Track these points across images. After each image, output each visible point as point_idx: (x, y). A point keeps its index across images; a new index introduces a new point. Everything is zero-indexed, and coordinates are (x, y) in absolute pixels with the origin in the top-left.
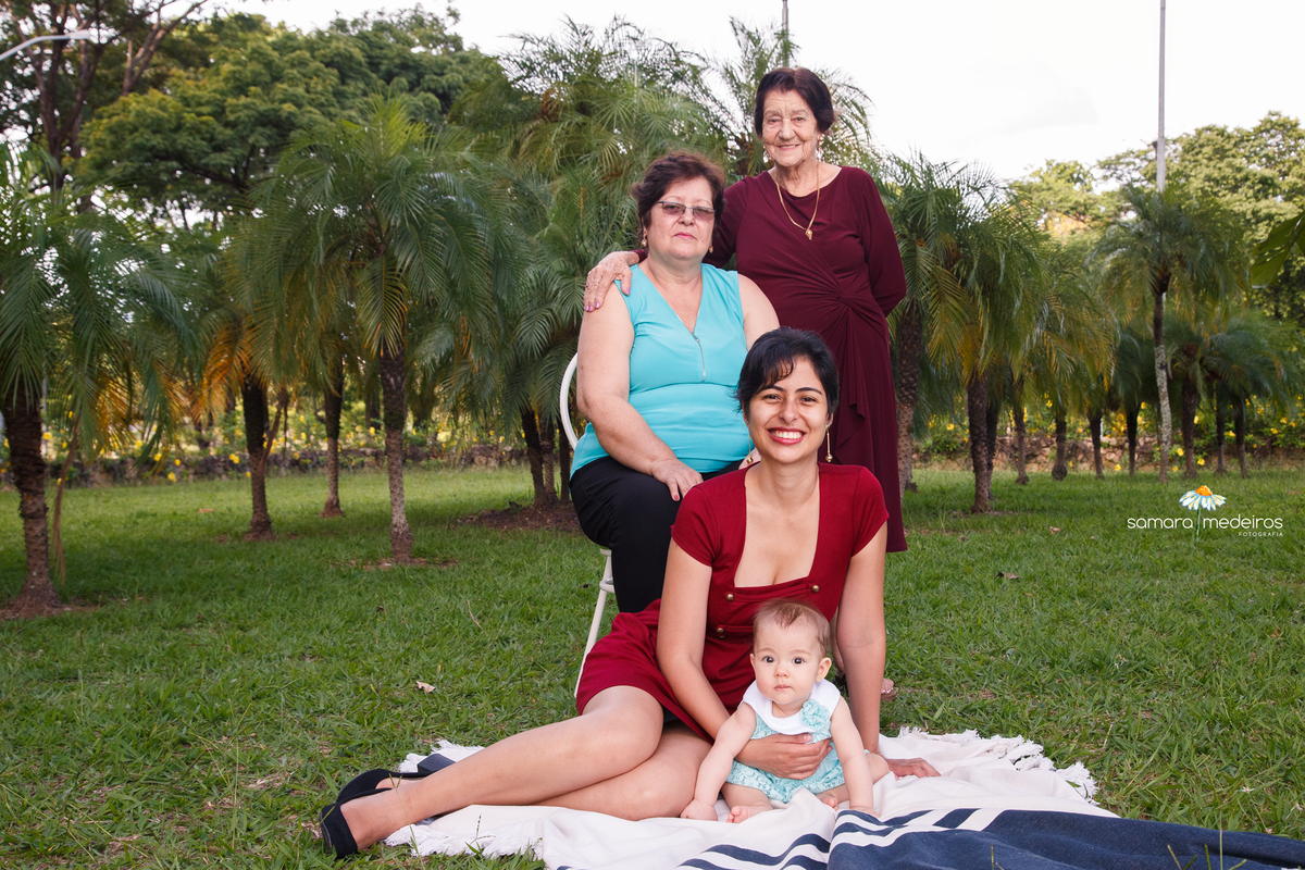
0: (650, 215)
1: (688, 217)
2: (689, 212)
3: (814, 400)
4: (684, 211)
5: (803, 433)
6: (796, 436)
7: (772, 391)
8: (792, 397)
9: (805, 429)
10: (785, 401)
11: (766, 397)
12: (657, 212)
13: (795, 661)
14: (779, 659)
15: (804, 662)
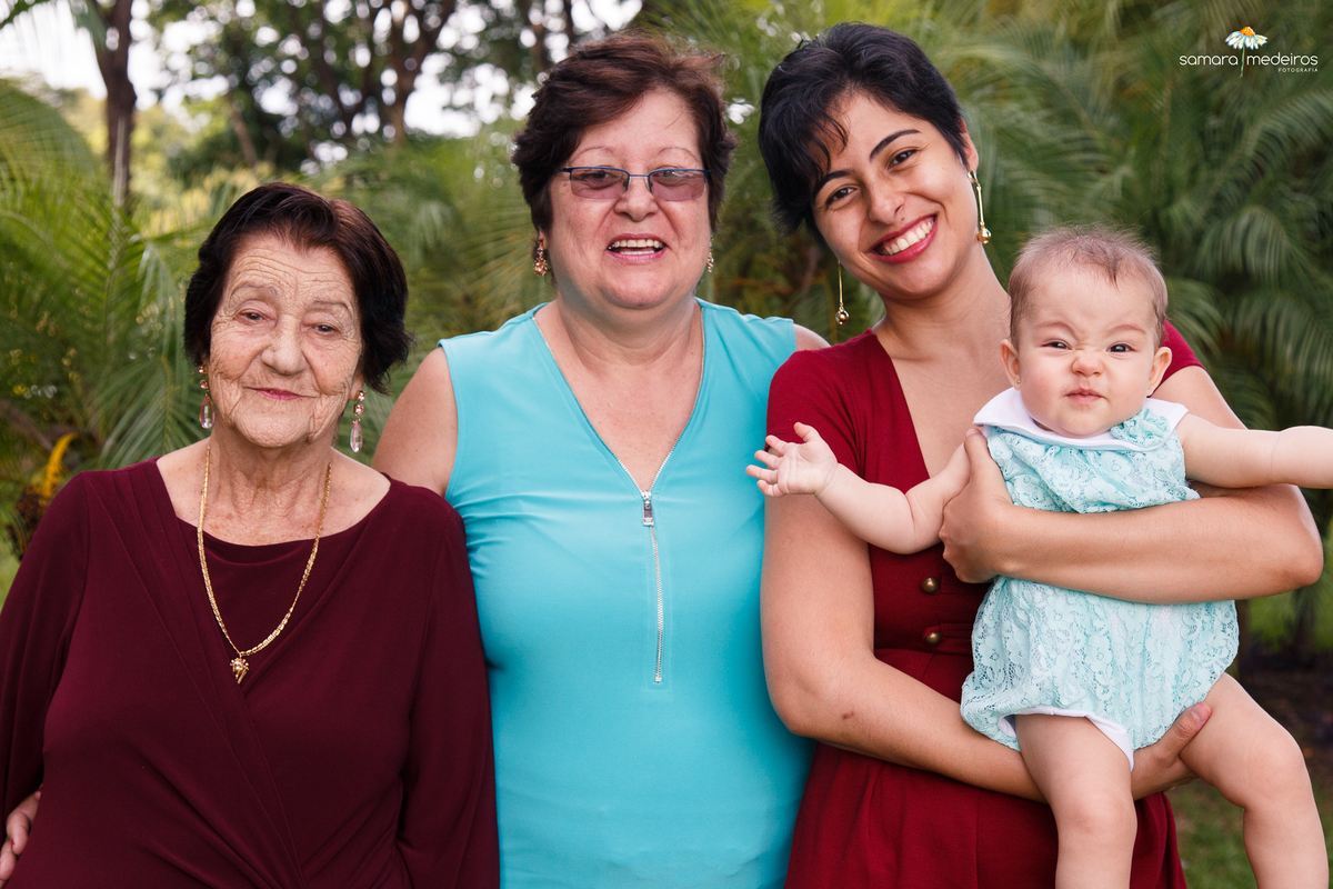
0: (548, 196)
1: (639, 198)
2: (639, 187)
3: (914, 151)
4: (626, 185)
5: (934, 217)
6: (925, 228)
7: (832, 185)
8: (871, 172)
9: (931, 208)
10: (862, 188)
11: (830, 201)
12: (562, 189)
13: (1113, 349)
14: (1080, 346)
15: (1131, 349)
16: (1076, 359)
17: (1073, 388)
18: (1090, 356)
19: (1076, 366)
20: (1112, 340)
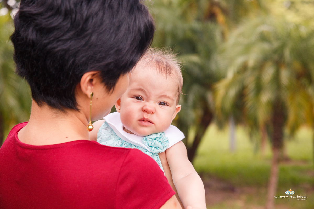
13: (160, 103)
14: (148, 100)
15: (167, 105)
16: (145, 106)
17: (141, 117)
18: (151, 105)
19: (144, 108)
20: (160, 100)
